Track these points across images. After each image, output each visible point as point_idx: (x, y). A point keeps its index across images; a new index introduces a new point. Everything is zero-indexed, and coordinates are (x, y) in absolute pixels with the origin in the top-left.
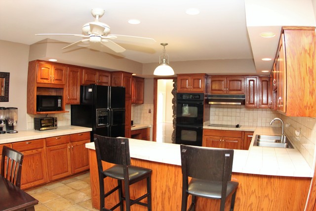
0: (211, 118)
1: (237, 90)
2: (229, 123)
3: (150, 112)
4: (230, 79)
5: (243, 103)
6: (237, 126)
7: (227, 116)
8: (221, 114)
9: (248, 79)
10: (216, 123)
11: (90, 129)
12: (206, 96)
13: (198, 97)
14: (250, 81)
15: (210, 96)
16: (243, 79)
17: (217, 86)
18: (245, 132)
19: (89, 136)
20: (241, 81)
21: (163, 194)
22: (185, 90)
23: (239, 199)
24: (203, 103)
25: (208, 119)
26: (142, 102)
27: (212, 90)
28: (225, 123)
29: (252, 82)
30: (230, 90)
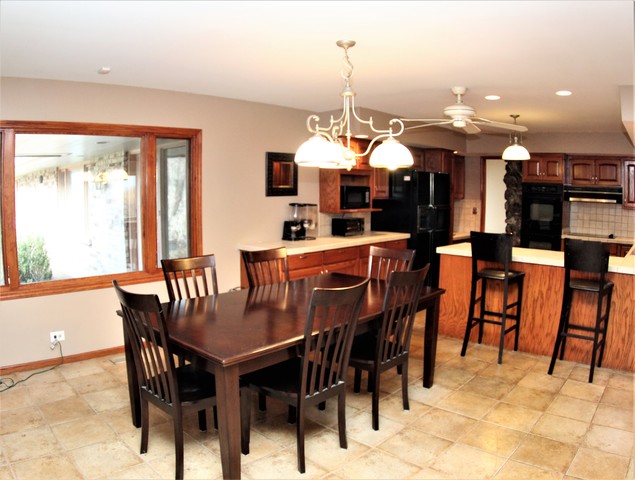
0: (572, 223)
1: (611, 180)
2: (599, 233)
3: (475, 212)
4: (600, 162)
5: (619, 200)
6: (611, 237)
7: (596, 221)
8: (586, 217)
9: (627, 163)
10: (578, 231)
11: (407, 236)
12: (567, 188)
13: (553, 189)
14: (629, 166)
15: (571, 188)
16: (619, 163)
17: (581, 172)
18: (621, 245)
19: (405, 245)
20: (616, 165)
21: (535, 301)
22: (535, 178)
23: (614, 303)
24: (562, 199)
25: (568, 226)
26: (462, 196)
27: (574, 179)
28: (592, 232)
29: (632, 169)
30: (601, 180)
